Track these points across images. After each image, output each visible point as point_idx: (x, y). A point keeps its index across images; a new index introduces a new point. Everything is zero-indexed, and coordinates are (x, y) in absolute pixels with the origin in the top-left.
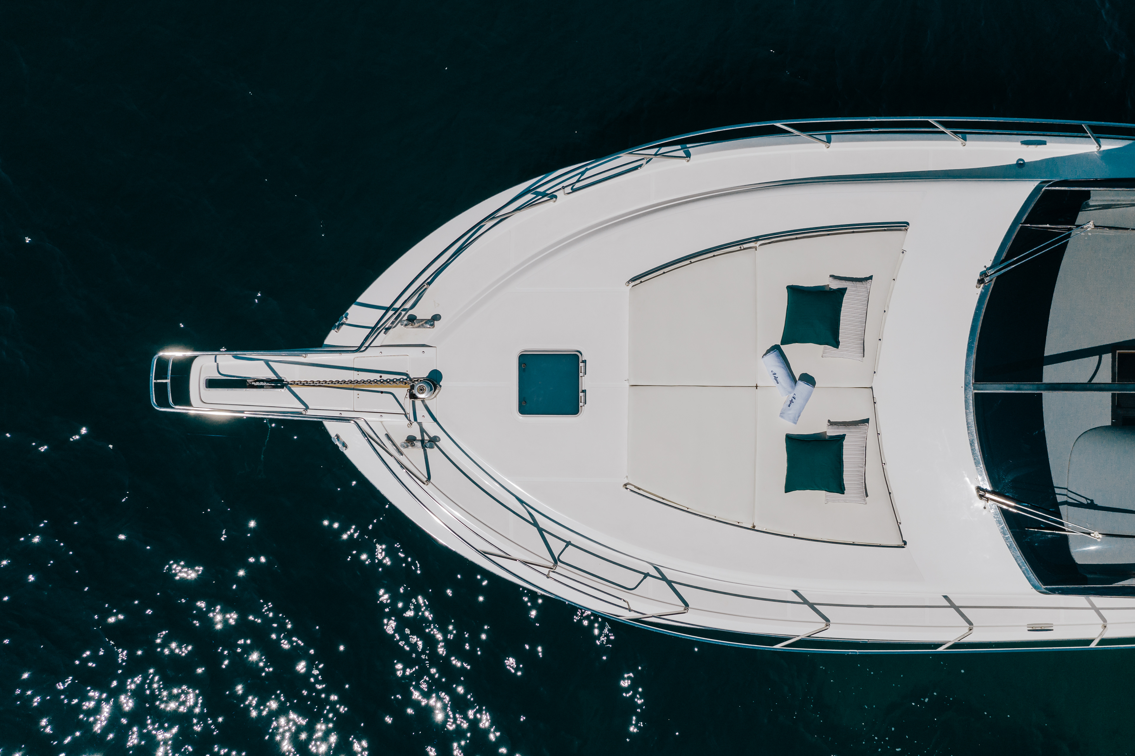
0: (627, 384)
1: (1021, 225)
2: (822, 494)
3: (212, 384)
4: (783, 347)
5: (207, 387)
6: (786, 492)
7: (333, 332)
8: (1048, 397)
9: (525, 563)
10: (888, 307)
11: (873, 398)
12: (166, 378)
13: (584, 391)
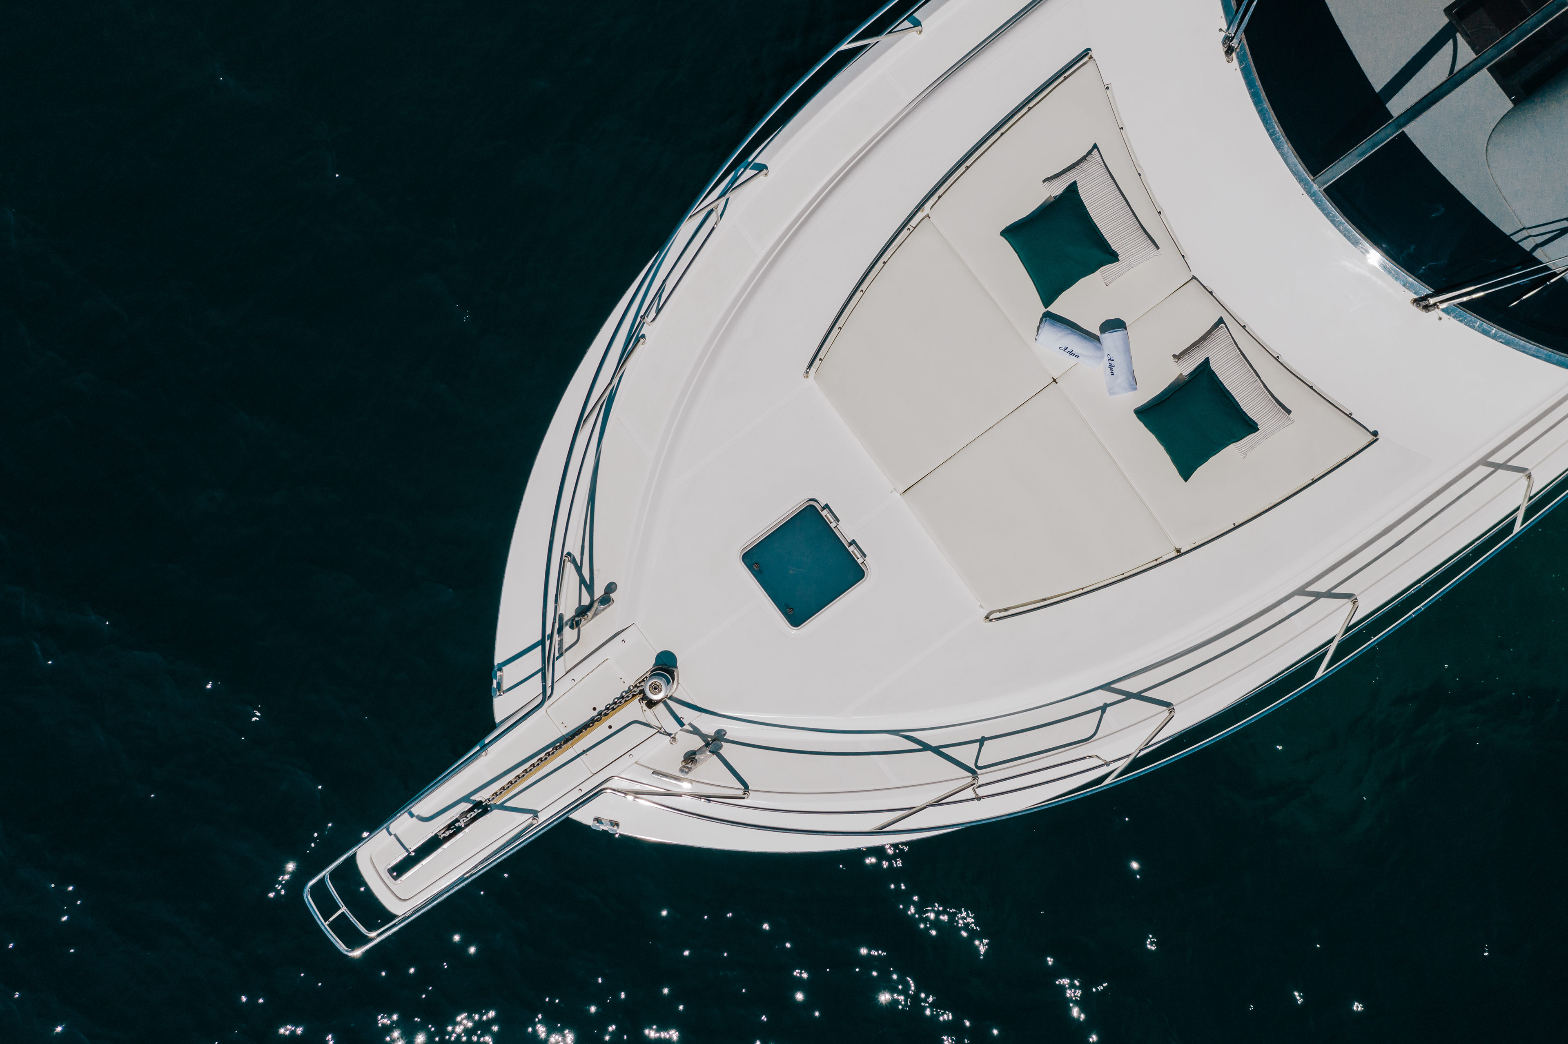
0: (897, 495)
3: (399, 870)
5: (396, 879)
6: (1186, 480)
7: (496, 701)
9: (937, 803)
11: (1205, 288)
12: (339, 908)
13: (852, 543)
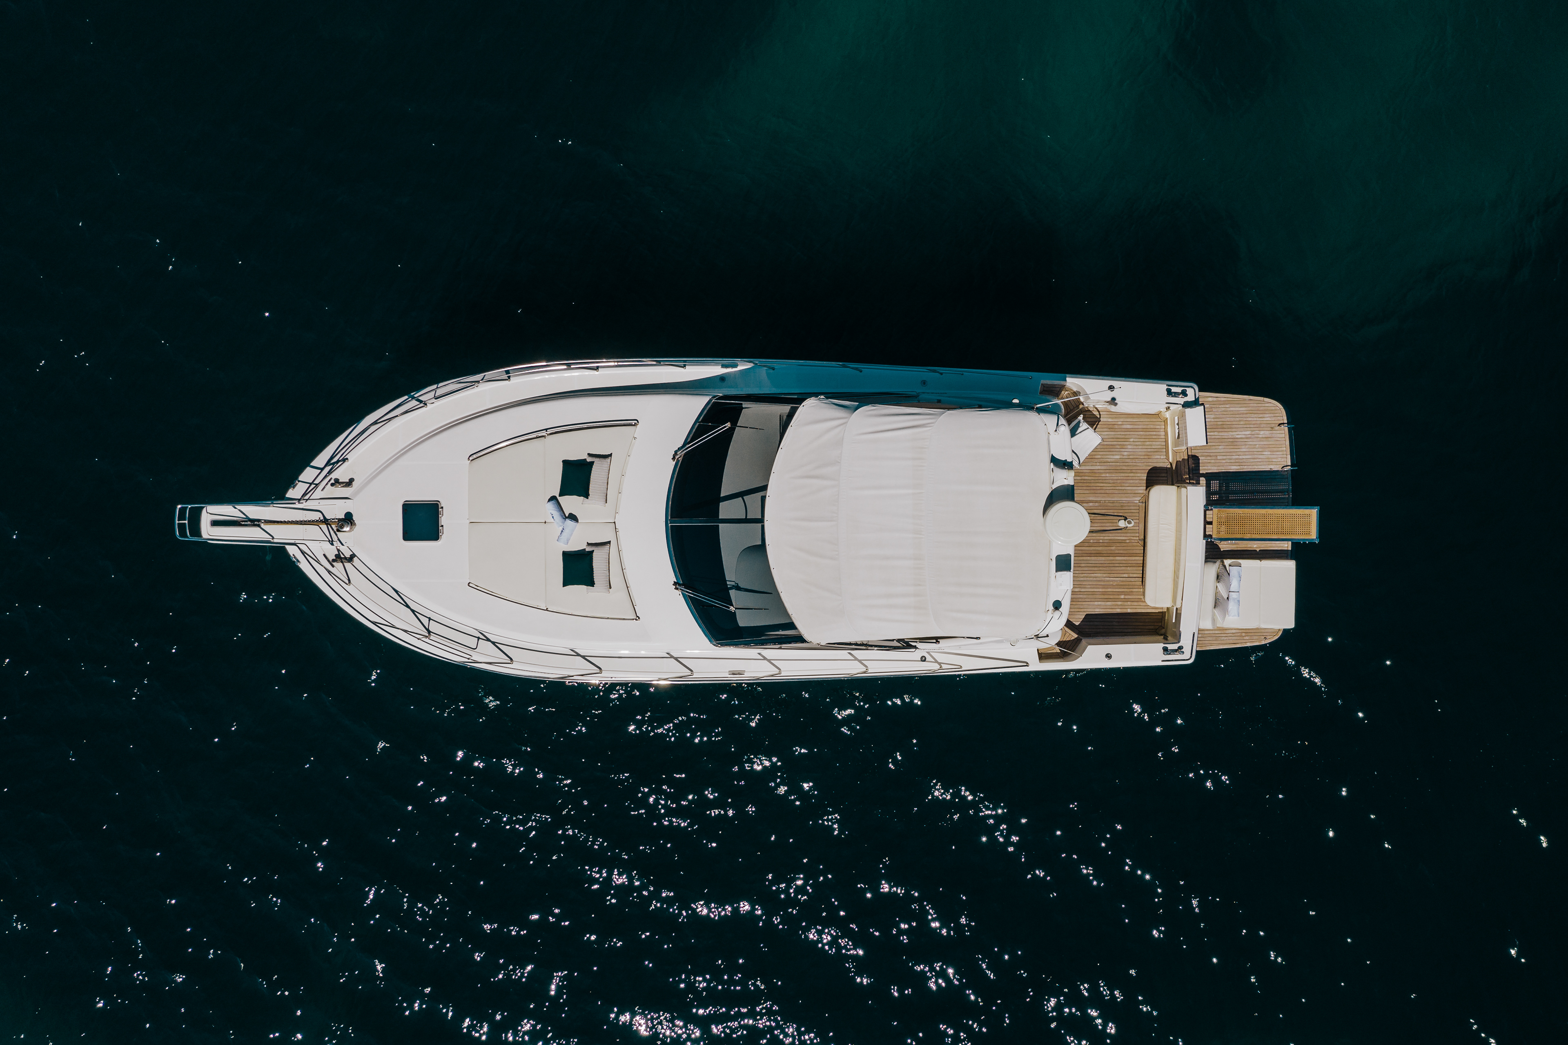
0: (467, 521)
1: (698, 423)
2: (584, 587)
3: (215, 523)
4: (561, 499)
5: (211, 525)
6: (563, 587)
7: (290, 491)
8: (721, 526)
9: (406, 631)
10: (625, 473)
11: (616, 529)
12: (185, 520)
13: (442, 526)
